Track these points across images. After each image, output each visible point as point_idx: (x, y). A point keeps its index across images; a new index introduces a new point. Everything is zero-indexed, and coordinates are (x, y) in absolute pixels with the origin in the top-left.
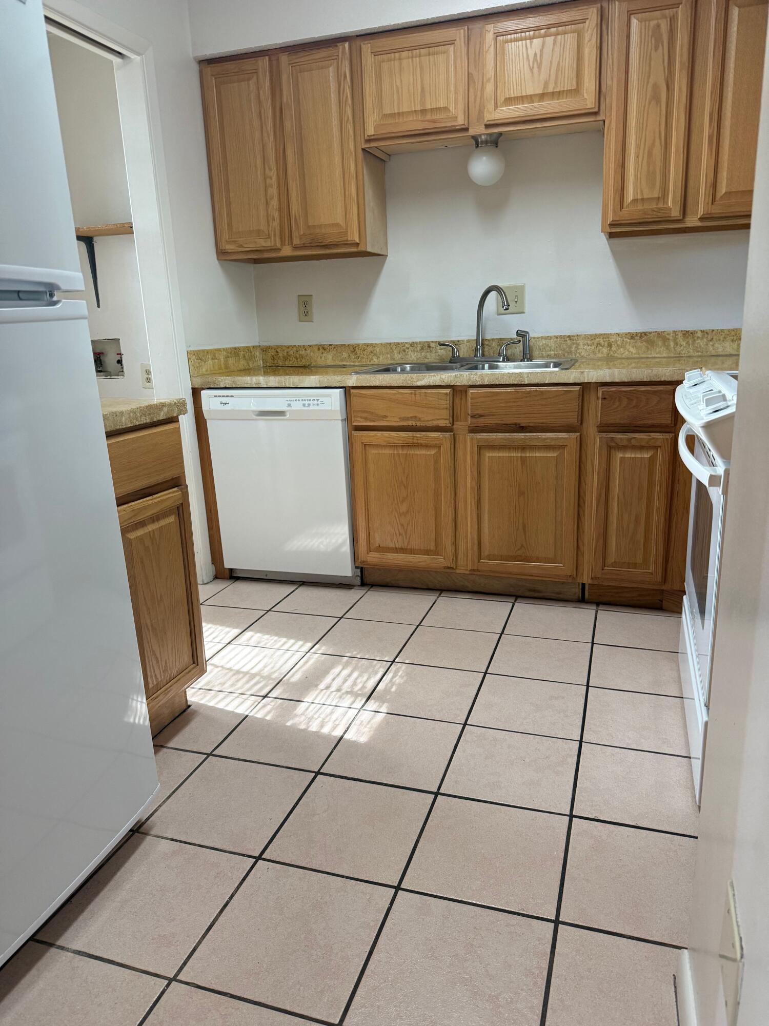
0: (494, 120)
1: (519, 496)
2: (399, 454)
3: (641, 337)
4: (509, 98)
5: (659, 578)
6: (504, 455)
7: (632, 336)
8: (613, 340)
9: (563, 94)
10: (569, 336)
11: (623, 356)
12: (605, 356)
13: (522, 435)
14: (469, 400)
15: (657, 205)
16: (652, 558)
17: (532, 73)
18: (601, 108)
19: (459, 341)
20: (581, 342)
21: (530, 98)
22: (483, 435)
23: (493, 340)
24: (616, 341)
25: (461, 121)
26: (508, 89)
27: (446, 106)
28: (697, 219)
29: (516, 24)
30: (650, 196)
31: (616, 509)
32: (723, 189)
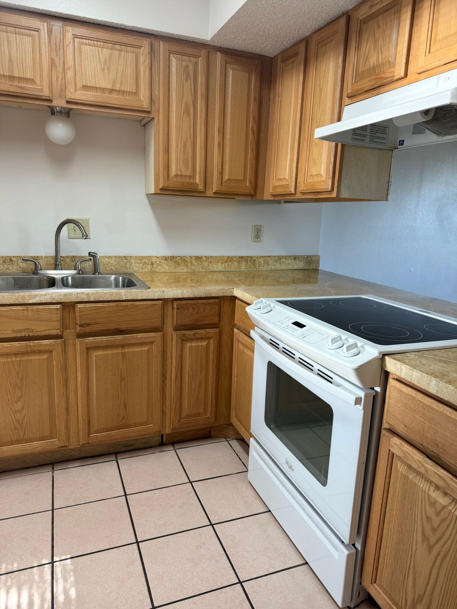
0: (75, 99)
1: (120, 382)
2: (13, 361)
3: (171, 259)
4: (86, 86)
5: (213, 420)
6: (108, 352)
7: (166, 258)
8: (154, 260)
9: (126, 94)
10: (125, 257)
11: (161, 271)
12: (150, 270)
13: (121, 337)
14: (78, 314)
15: (190, 180)
16: (209, 408)
17: (104, 72)
18: (152, 110)
19: (38, 257)
20: (133, 261)
21: (103, 90)
22: (90, 339)
23: (67, 257)
24: (156, 262)
25: (46, 93)
26: (85, 79)
27: (33, 78)
28: (212, 192)
29: (90, 33)
30: (186, 174)
31: (187, 380)
32: (226, 177)
